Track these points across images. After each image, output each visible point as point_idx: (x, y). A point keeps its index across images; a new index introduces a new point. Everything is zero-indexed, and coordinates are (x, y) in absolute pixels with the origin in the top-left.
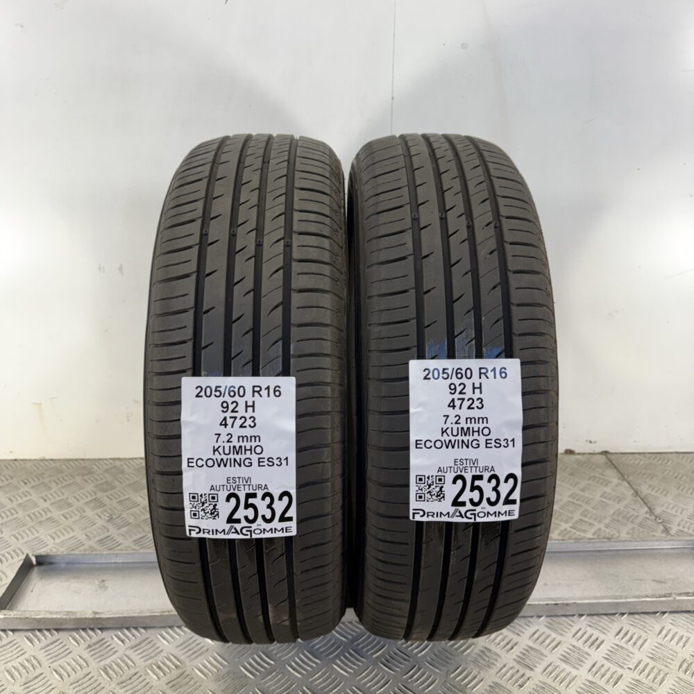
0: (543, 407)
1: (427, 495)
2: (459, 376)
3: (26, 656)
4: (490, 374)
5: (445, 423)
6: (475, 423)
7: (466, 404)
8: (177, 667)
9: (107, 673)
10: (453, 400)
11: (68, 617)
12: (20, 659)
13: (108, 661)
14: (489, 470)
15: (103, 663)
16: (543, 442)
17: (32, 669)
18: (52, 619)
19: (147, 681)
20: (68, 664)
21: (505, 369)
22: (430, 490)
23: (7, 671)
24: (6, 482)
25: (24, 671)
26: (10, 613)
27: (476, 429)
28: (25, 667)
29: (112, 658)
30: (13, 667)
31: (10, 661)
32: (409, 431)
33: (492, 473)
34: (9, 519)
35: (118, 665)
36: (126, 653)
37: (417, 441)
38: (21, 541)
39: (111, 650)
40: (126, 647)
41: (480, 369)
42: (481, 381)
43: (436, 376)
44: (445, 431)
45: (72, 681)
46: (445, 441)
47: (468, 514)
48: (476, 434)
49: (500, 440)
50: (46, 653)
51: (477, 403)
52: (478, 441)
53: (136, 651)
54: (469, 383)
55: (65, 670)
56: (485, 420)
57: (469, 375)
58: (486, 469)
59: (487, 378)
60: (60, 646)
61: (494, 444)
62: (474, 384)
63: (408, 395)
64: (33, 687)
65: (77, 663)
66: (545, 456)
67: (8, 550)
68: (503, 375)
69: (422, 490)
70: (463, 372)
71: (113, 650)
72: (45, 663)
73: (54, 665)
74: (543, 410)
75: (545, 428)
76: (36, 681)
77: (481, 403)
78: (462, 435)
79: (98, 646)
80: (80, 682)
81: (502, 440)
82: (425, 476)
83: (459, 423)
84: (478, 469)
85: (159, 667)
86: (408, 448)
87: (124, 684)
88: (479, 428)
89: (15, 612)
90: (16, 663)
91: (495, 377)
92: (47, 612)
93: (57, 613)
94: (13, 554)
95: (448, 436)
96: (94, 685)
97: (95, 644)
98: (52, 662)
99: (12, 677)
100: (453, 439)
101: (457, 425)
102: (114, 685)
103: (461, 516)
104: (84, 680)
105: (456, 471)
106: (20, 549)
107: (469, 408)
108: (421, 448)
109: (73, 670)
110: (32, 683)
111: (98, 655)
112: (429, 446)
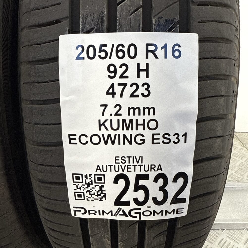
0: (223, 96)
1: (86, 195)
2: (120, 54)
4: (160, 53)
5: (103, 115)
6: (139, 114)
7: (129, 90)
10: (112, 86)
14: (156, 169)
16: (220, 137)
21: (180, 46)
22: (89, 189)
27: (141, 122)
32: (61, 124)
33: (159, 171)
37: (70, 135)
41: (148, 45)
42: (147, 61)
43: (91, 54)
44: (103, 124)
46: (103, 135)
47: (133, 213)
48: (140, 127)
49: (169, 135)
51: (142, 90)
52: (143, 136)
54: (132, 64)
56: (152, 110)
57: (132, 54)
58: (152, 167)
59: (156, 57)
61: (162, 139)
62: (138, 65)
63: (58, 80)
66: (221, 152)
68: (177, 54)
69: (80, 189)
70: (125, 49)
74: (223, 99)
75: (224, 121)
77: (147, 89)
78: (123, 129)
81: (172, 135)
82: (82, 175)
83: (120, 115)
84: (142, 167)
86: (60, 144)
88: (144, 120)
91: (166, 57)
95: (107, 129)
100: (113, 133)
101: (118, 117)
103: (125, 214)
105: (117, 169)
107: (132, 95)
108: (76, 144)
112: (84, 142)
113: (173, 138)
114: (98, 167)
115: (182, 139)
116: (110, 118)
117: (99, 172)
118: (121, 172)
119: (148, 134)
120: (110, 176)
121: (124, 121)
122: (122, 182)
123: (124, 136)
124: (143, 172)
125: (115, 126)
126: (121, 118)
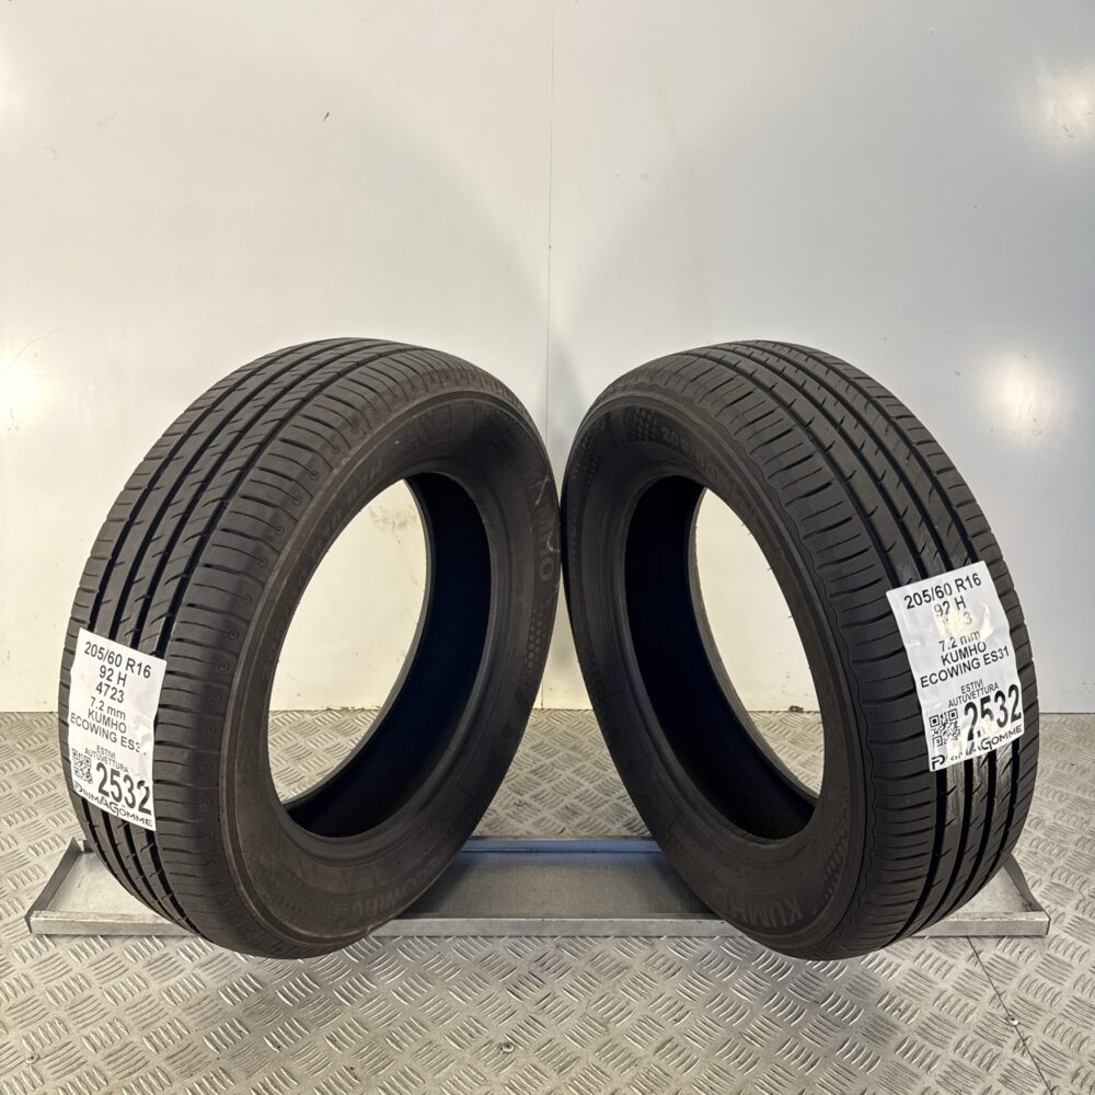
1: (943, 737)
2: (940, 594)
3: (72, 974)
4: (966, 584)
5: (943, 650)
6: (970, 641)
8: (256, 989)
9: (171, 996)
11: (122, 922)
12: (65, 978)
13: (172, 982)
14: (994, 688)
15: (165, 984)
17: (79, 990)
18: (103, 923)
19: (220, 1006)
20: (124, 985)
21: (977, 575)
22: (945, 729)
23: (50, 992)
24: (39, 745)
25: (69, 992)
26: (53, 914)
27: (972, 647)
28: (70, 988)
29: (177, 978)
30: (56, 987)
31: (52, 980)
32: (911, 670)
33: (997, 690)
34: (45, 796)
35: (184, 987)
36: (195, 972)
37: (921, 679)
38: (63, 826)
39: (176, 968)
40: (194, 965)
41: (956, 581)
42: (960, 594)
43: (918, 601)
44: (946, 659)
45: (128, 1006)
46: (948, 669)
48: (973, 652)
50: (97, 971)
52: (977, 660)
53: (207, 970)
55: (119, 992)
58: (991, 688)
59: (965, 589)
60: (113, 963)
61: (991, 658)
64: (81, 1012)
65: (134, 984)
67: (44, 838)
68: (977, 581)
69: (937, 732)
70: (942, 589)
71: (179, 969)
72: (96, 984)
73: (107, 986)
76: (84, 1004)
78: (961, 659)
79: (159, 963)
80: (138, 1007)
81: (997, 651)
82: (937, 716)
83: (956, 646)
84: (983, 690)
85: (234, 990)
86: (915, 690)
87: (192, 1010)
88: (974, 645)
89: (58, 914)
90: (59, 983)
91: (971, 586)
92: (97, 914)
93: (109, 916)
94: (52, 843)
95: (950, 663)
96: (155, 1011)
97: (157, 961)
98: (103, 983)
99: (55, 999)
100: (954, 665)
101: (955, 649)
102: (179, 1011)
104: (143, 1005)
105: (965, 700)
106: (60, 837)
108: (928, 685)
109: (130, 991)
110: (80, 1007)
111: (160, 974)
112: (935, 681)
113: (999, 654)
114: (951, 704)
115: (1004, 652)
116: (949, 652)
117: (952, 708)
118: (969, 701)
119: (980, 656)
120: (961, 707)
121: (960, 651)
122: (971, 710)
123: (964, 665)
124: (985, 695)
125: (955, 658)
126: (957, 649)
